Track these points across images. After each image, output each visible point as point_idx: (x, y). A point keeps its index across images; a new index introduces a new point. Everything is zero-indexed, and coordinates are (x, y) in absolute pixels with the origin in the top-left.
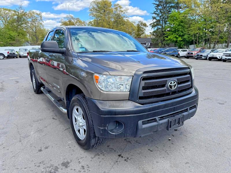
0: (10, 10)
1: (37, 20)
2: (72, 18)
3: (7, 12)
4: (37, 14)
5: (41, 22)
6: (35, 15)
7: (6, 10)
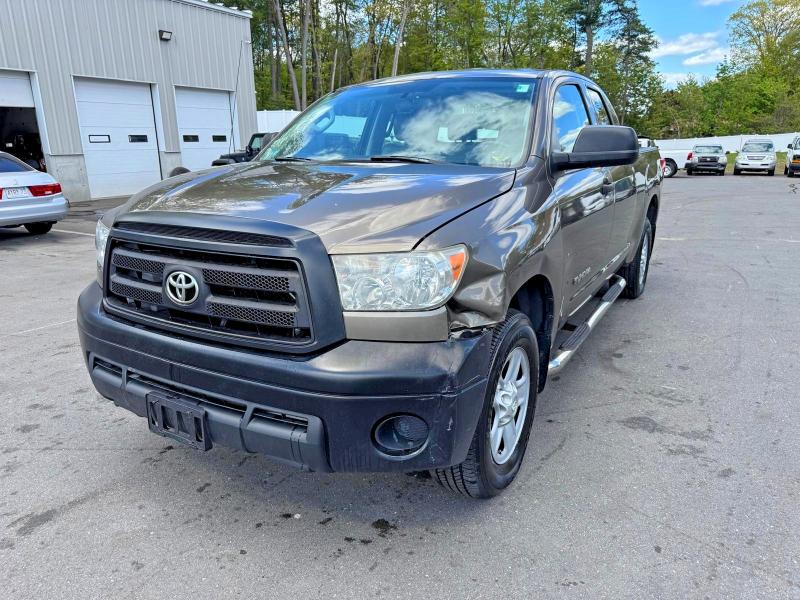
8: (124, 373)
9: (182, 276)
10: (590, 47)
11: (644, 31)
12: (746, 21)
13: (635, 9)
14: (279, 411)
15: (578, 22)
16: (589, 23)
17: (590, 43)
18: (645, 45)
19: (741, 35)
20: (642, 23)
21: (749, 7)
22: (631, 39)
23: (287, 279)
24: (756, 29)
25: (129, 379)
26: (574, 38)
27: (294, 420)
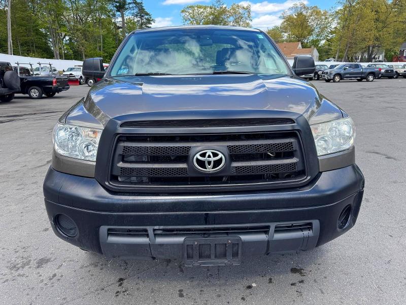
0: (205, 8)
1: (242, 18)
2: (305, 7)
3: (202, 10)
4: (243, 8)
5: (247, 21)
6: (241, 11)
7: (200, 7)
8: (151, 232)
9: (209, 153)
10: (123, 19)
11: (147, 14)
12: (187, 14)
13: (142, 3)
14: (289, 223)
15: (115, 7)
16: (121, 8)
17: (123, 17)
18: (149, 21)
19: (186, 20)
20: (146, 10)
21: (188, 7)
22: (141, 17)
23: (291, 143)
24: (192, 18)
25: (156, 235)
26: (114, 15)
27: (300, 226)
